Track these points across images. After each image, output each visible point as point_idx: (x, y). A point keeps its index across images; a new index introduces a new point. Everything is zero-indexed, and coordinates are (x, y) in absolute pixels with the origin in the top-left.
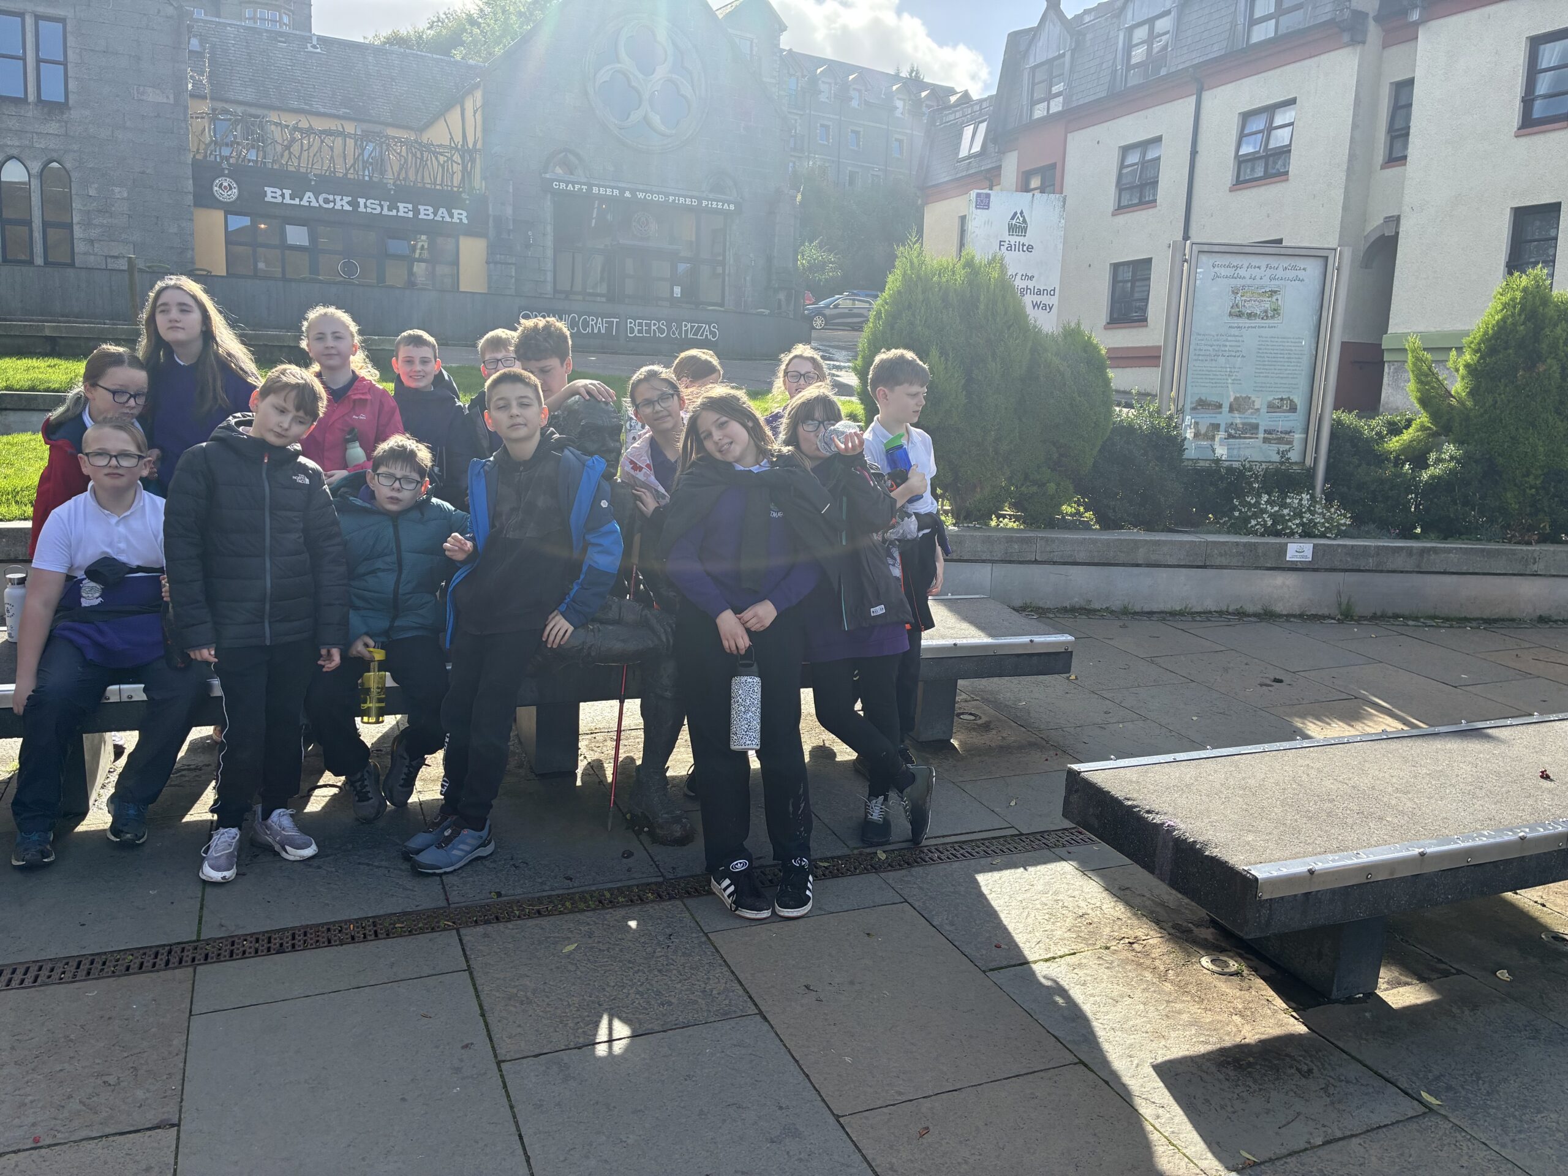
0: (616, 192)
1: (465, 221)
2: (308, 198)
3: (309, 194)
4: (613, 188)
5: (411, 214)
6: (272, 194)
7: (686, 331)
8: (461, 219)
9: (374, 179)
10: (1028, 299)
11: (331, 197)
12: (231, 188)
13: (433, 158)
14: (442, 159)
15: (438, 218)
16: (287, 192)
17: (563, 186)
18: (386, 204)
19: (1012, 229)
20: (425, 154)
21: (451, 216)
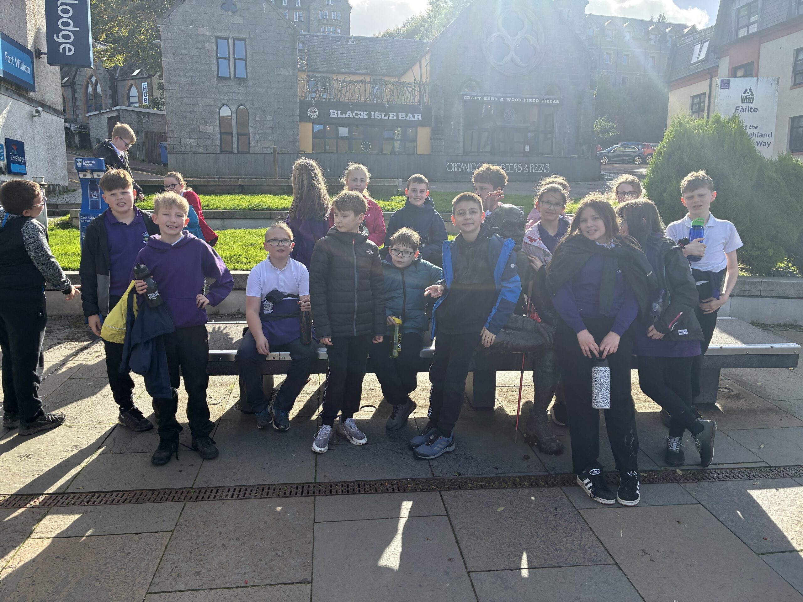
0: (496, 99)
1: (420, 119)
2: (349, 114)
3: (349, 112)
4: (494, 97)
5: (395, 118)
6: (333, 113)
7: (532, 169)
8: (418, 118)
9: (378, 102)
10: (754, 140)
11: (359, 113)
12: (315, 112)
13: (406, 90)
14: (410, 89)
15: (408, 119)
16: (339, 112)
17: (469, 98)
18: (383, 114)
19: (744, 99)
20: (402, 88)
21: (414, 117)
